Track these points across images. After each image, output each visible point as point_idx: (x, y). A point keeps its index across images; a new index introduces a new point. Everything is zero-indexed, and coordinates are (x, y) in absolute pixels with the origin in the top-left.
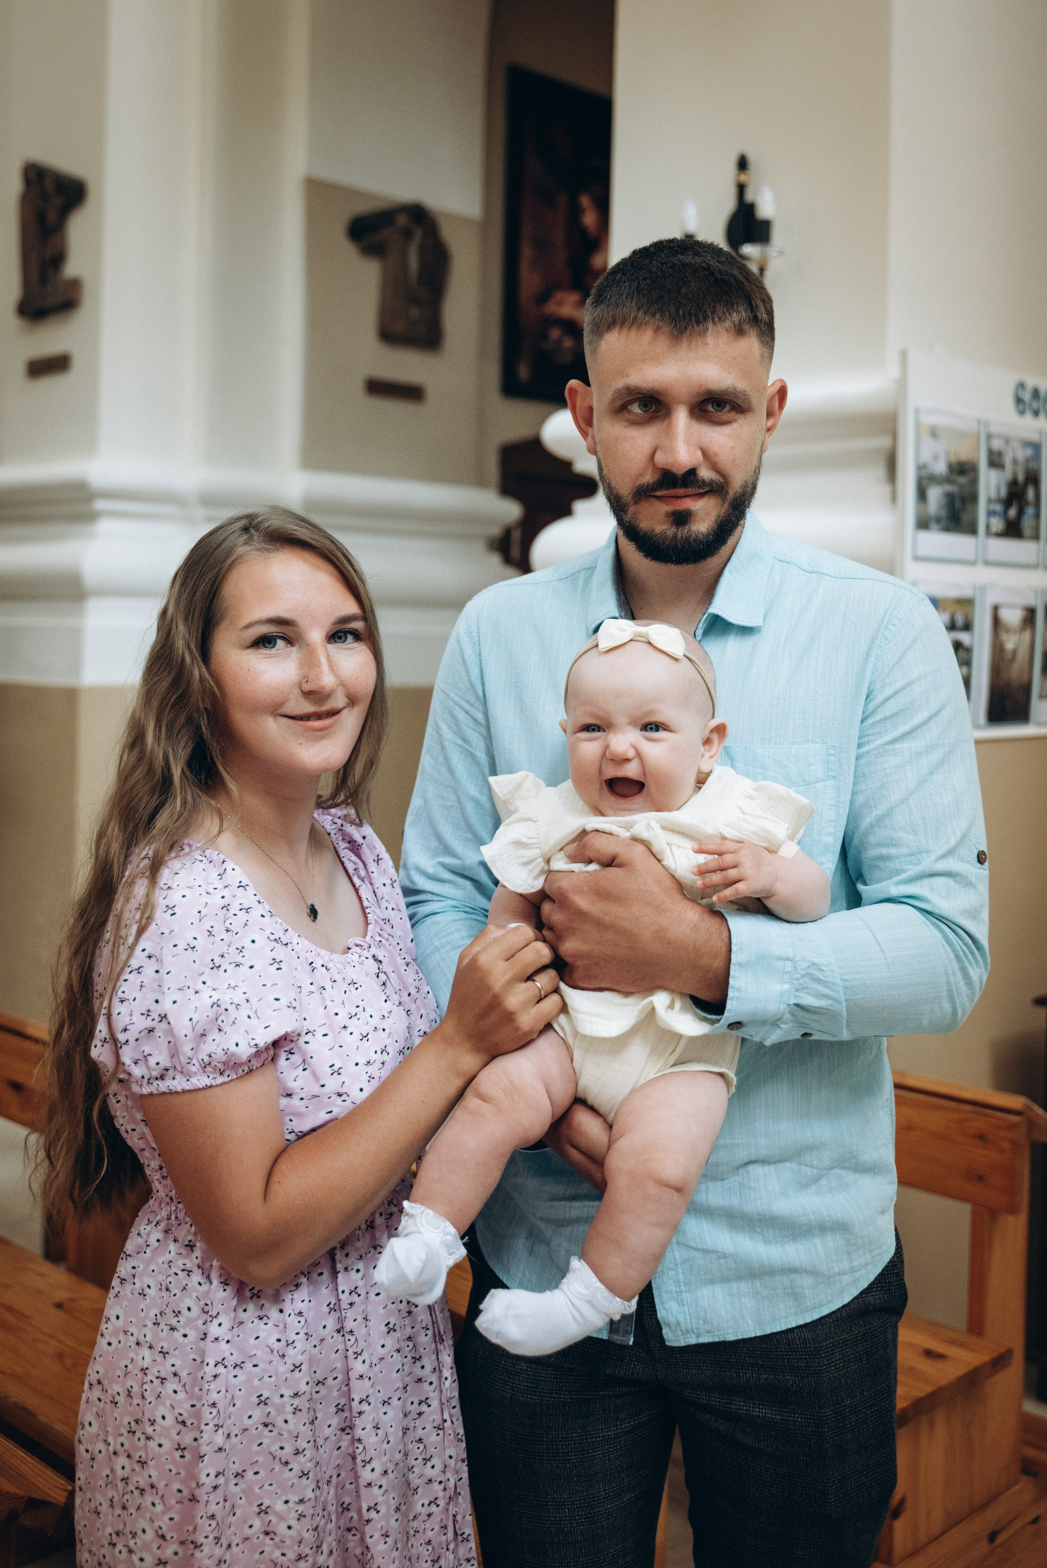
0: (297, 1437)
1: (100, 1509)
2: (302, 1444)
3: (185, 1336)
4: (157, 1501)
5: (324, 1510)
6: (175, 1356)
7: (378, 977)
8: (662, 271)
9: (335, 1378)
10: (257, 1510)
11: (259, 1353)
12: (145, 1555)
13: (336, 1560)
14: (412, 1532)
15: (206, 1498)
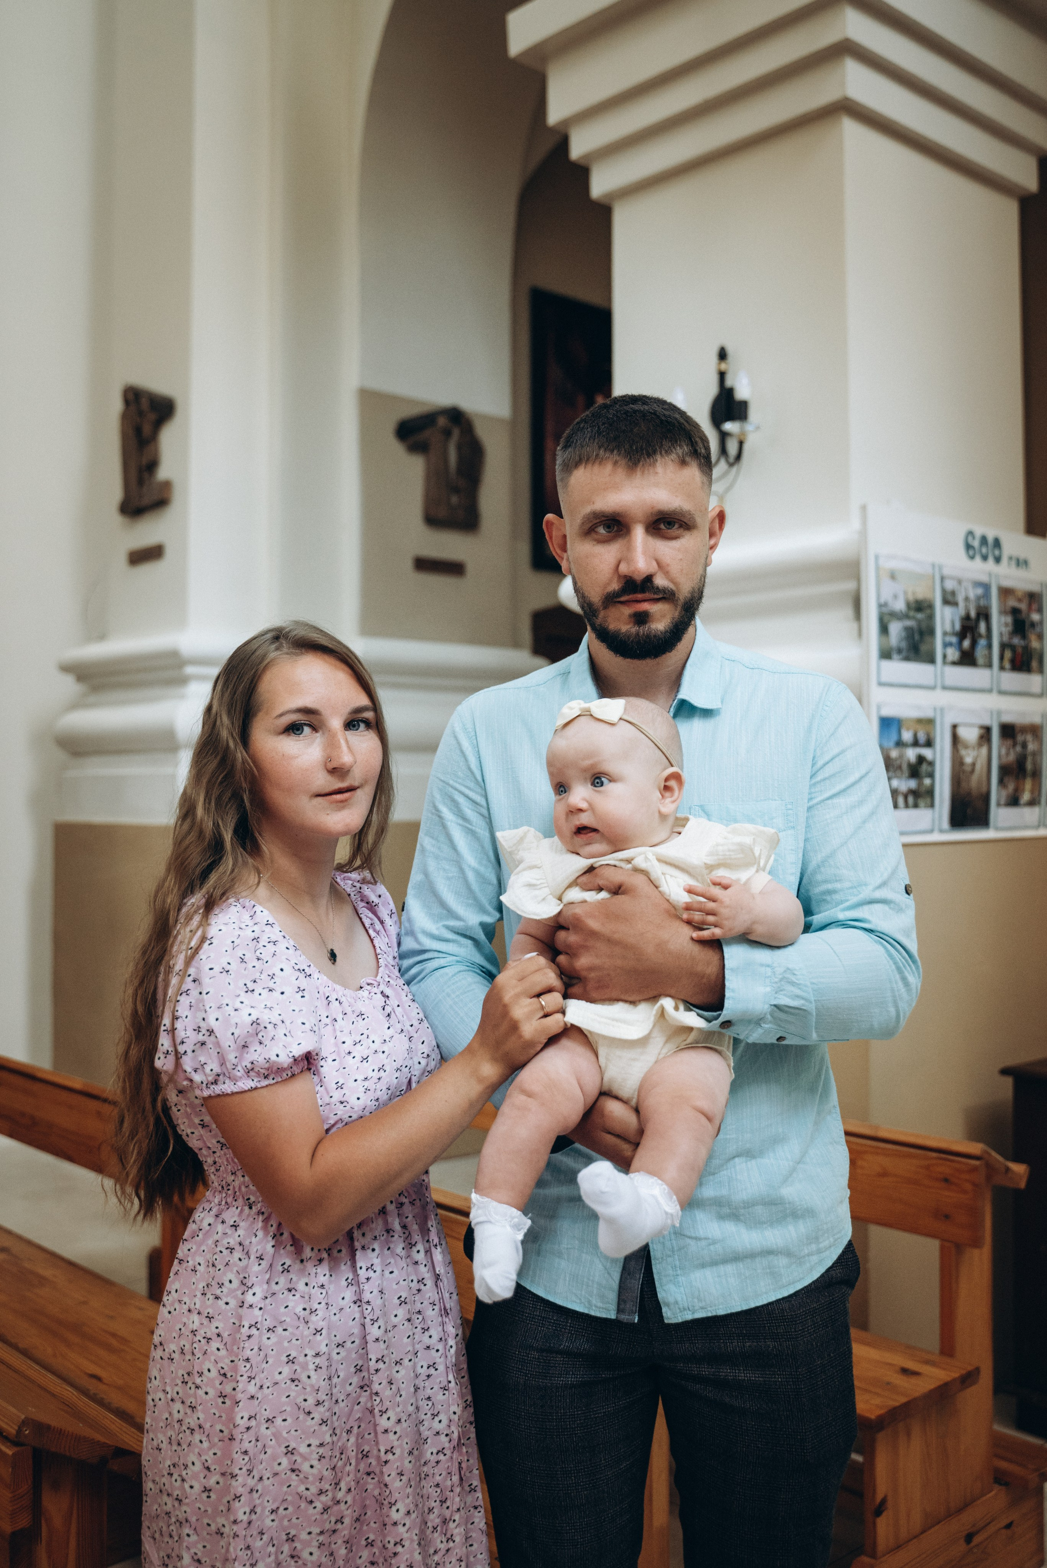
0: (318, 1390)
1: (161, 1446)
2: (322, 1396)
3: (227, 1303)
4: (204, 1439)
5: (342, 1454)
6: (219, 1320)
7: (384, 1009)
8: (617, 417)
9: (353, 1342)
10: (285, 1451)
11: (288, 1320)
12: (194, 1483)
13: (354, 1497)
14: (423, 1476)
15: (240, 1436)
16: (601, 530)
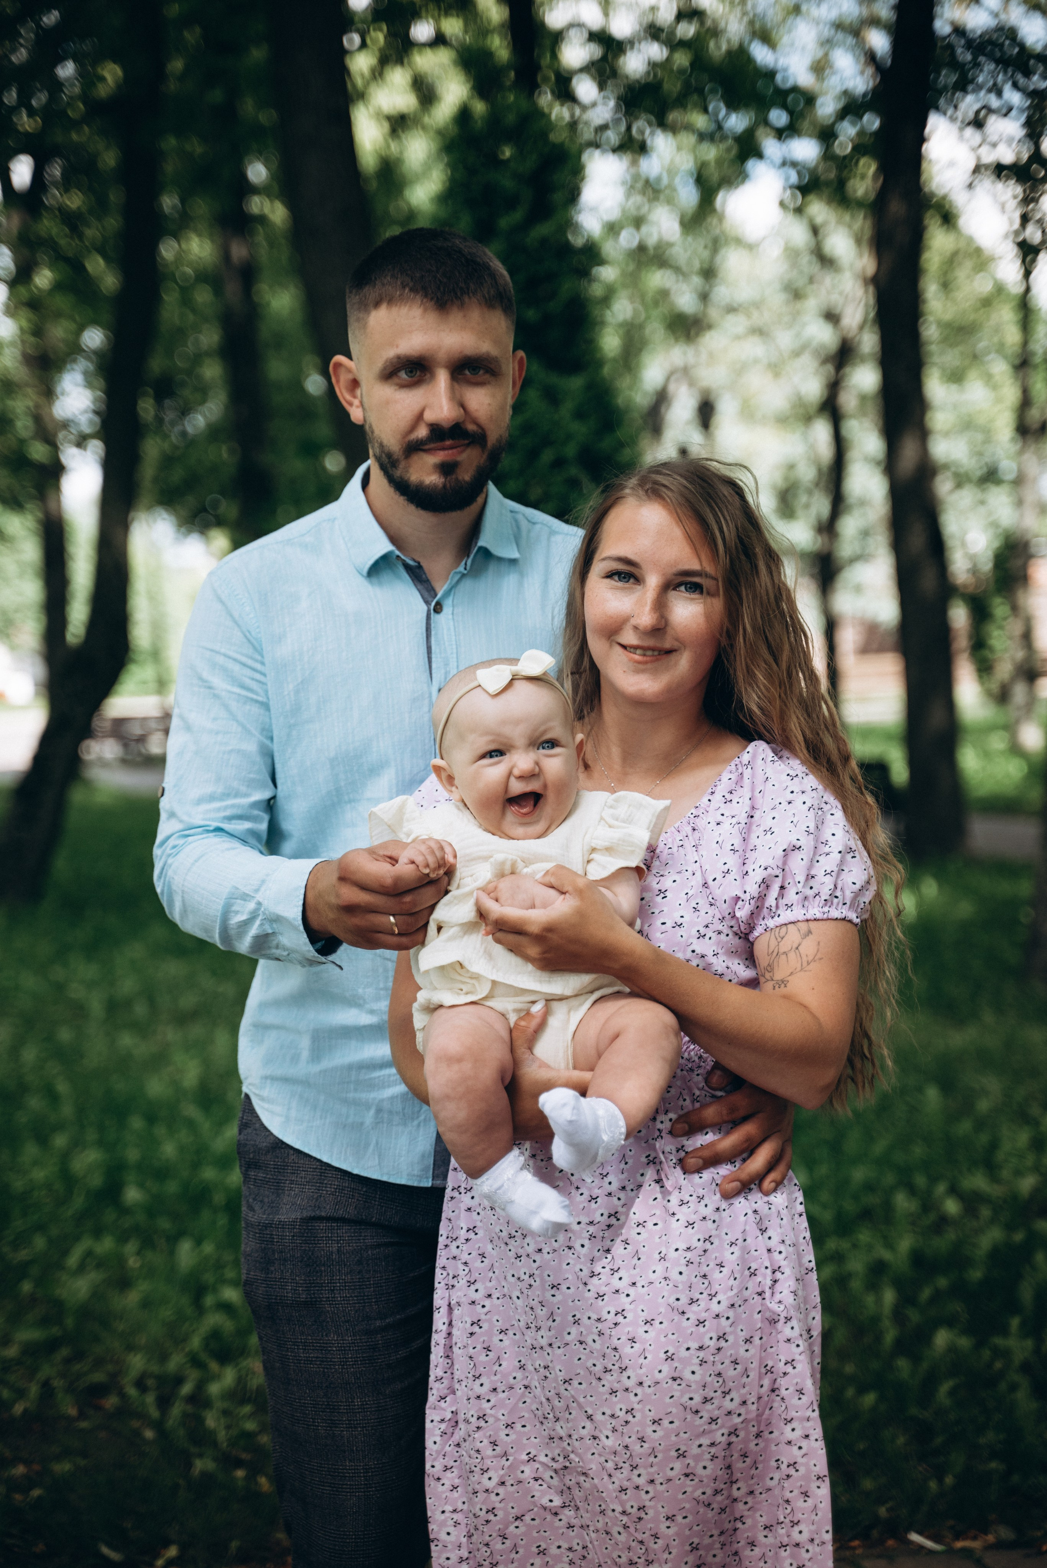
16: (403, 375)
